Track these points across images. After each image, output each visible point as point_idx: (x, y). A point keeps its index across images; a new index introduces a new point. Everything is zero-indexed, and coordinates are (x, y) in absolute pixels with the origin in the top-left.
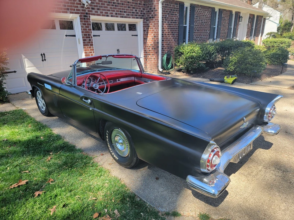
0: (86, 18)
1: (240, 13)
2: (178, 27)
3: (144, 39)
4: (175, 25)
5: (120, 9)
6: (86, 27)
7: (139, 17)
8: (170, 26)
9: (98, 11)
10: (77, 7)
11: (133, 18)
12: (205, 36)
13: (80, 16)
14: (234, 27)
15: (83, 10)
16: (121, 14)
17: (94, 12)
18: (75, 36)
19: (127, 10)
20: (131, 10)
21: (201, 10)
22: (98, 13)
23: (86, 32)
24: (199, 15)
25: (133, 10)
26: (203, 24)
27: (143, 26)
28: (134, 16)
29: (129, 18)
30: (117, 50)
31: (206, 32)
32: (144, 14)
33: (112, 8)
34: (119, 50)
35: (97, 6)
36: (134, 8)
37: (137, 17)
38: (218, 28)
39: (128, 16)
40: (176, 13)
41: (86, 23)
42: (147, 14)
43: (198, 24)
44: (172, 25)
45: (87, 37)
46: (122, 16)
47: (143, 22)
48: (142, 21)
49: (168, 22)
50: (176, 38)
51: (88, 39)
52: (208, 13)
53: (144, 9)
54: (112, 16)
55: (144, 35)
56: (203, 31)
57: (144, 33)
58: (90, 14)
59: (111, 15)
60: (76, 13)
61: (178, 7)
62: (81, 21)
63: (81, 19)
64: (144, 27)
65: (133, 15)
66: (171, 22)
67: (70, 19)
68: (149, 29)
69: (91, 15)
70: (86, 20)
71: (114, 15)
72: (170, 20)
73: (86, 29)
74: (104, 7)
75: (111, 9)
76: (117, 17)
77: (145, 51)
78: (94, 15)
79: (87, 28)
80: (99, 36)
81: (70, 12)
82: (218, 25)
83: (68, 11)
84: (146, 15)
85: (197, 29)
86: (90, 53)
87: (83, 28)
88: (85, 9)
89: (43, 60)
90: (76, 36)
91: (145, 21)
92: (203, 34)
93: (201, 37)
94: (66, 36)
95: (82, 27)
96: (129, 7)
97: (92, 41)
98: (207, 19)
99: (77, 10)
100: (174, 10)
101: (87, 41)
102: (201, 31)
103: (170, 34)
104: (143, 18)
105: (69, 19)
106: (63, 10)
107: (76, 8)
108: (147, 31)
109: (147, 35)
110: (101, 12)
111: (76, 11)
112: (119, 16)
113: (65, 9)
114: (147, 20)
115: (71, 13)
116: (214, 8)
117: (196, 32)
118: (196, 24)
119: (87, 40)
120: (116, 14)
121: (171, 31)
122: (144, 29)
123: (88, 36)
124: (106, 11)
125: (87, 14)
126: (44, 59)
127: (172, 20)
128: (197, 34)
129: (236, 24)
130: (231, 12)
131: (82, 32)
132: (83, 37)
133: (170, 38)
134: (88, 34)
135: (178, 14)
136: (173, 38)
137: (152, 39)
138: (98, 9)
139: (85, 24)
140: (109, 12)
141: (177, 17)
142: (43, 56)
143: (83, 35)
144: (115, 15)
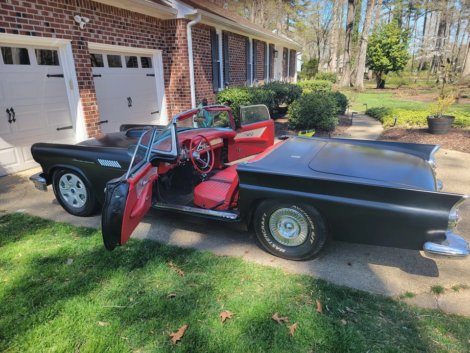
0: (81, 46)
1: (273, 45)
2: (212, 63)
3: (166, 81)
4: (208, 60)
5: (130, 33)
6: (83, 61)
7: (157, 46)
8: (202, 62)
9: (100, 35)
10: (67, 27)
11: (149, 47)
12: (242, 76)
13: (71, 43)
14: (270, 65)
15: (76, 33)
16: (132, 41)
17: (92, 37)
18: (62, 76)
19: (139, 34)
20: (145, 35)
21: (234, 39)
22: (100, 39)
23: (83, 70)
24: (233, 47)
25: (147, 36)
26: (238, 60)
27: (162, 60)
28: (150, 45)
29: (144, 47)
30: (128, 99)
31: (242, 72)
32: (163, 42)
33: (118, 31)
34: (130, 98)
35: (97, 27)
36: (149, 32)
37: (154, 46)
38: (253, 65)
39: (142, 45)
40: (208, 44)
41: (82, 54)
42: (167, 42)
43: (233, 59)
44: (204, 60)
45: (85, 79)
46: (133, 44)
47: (163, 55)
48: (161, 53)
49: (199, 56)
50: (210, 80)
51: (87, 81)
52: (242, 44)
53: (162, 35)
54: (119, 44)
55: (165, 74)
56: (239, 69)
57: (165, 71)
58: (87, 39)
59: (118, 42)
60: (65, 37)
61: (209, 35)
62: (73, 52)
63: (73, 47)
64: (163, 62)
65: (148, 43)
66: (203, 56)
67: (53, 47)
68: (171, 65)
69: (88, 42)
70: (82, 49)
71: (122, 42)
72: (201, 53)
74: (108, 29)
75: (117, 33)
76: (127, 45)
77: (168, 99)
78: (93, 41)
79: (84, 64)
80: (100, 76)
81: (57, 35)
82: (253, 61)
83: (52, 33)
84: (166, 44)
85: (232, 67)
86: (91, 105)
87: (77, 63)
88: (79, 31)
89: (10, 121)
90: (64, 76)
91: (165, 53)
92: (239, 74)
93: (237, 79)
94: (48, 76)
95: (76, 61)
96: (142, 31)
97: (93, 85)
98: (242, 53)
99: (67, 32)
100: (205, 39)
101: (86, 85)
102: (237, 69)
103: (203, 74)
104: (163, 49)
105: (50, 47)
106: (45, 32)
107: (65, 30)
108: (169, 68)
109: (170, 74)
110: (104, 38)
111: (65, 34)
112: (130, 44)
113: (47, 30)
114: (168, 52)
115: (58, 37)
116: (248, 37)
117: (231, 72)
118: (230, 59)
119: (85, 83)
120: (126, 41)
121: (203, 69)
122: (164, 65)
123: (86, 76)
124: (111, 36)
125: (82, 39)
126: (12, 118)
127: (204, 53)
128: (233, 74)
129: (271, 61)
130: (264, 43)
131: (77, 70)
132: (78, 79)
133: (203, 80)
134: (85, 72)
135: (210, 45)
136: (207, 80)
137: (179, 82)
138: (99, 32)
139: (81, 56)
140: (115, 37)
141: (209, 48)
142: (10, 112)
143: (79, 74)
144: (124, 43)
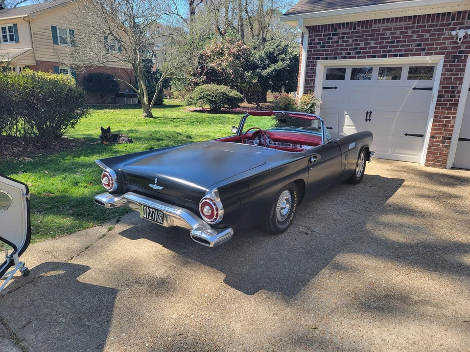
0: (457, 59)
6: (452, 74)
10: (443, 44)
13: (445, 58)
15: (454, 48)
18: (431, 89)
23: (448, 83)
41: (454, 68)
45: (447, 92)
51: (449, 94)
58: (468, 52)
60: (436, 54)
62: (444, 66)
63: (445, 62)
67: (431, 63)
70: (456, 63)
73: (450, 79)
79: (453, 77)
83: (422, 52)
86: (445, 118)
89: (366, 120)
94: (414, 89)
95: (443, 74)
99: (441, 48)
105: (428, 64)
106: (414, 52)
107: (439, 46)
111: (438, 51)
113: (417, 50)
115: (427, 54)
119: (446, 96)
123: (450, 90)
125: (461, 52)
126: (368, 118)
131: (441, 83)
132: (439, 92)
134: (451, 86)
139: (451, 70)
142: (369, 114)
143: (441, 88)
